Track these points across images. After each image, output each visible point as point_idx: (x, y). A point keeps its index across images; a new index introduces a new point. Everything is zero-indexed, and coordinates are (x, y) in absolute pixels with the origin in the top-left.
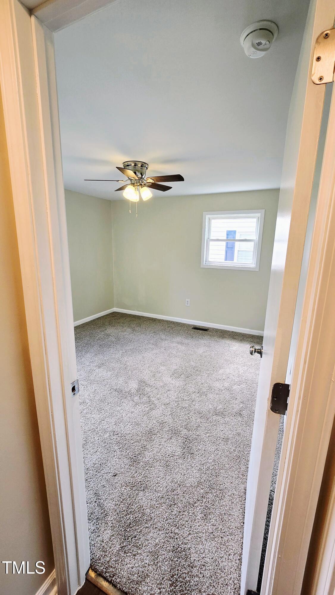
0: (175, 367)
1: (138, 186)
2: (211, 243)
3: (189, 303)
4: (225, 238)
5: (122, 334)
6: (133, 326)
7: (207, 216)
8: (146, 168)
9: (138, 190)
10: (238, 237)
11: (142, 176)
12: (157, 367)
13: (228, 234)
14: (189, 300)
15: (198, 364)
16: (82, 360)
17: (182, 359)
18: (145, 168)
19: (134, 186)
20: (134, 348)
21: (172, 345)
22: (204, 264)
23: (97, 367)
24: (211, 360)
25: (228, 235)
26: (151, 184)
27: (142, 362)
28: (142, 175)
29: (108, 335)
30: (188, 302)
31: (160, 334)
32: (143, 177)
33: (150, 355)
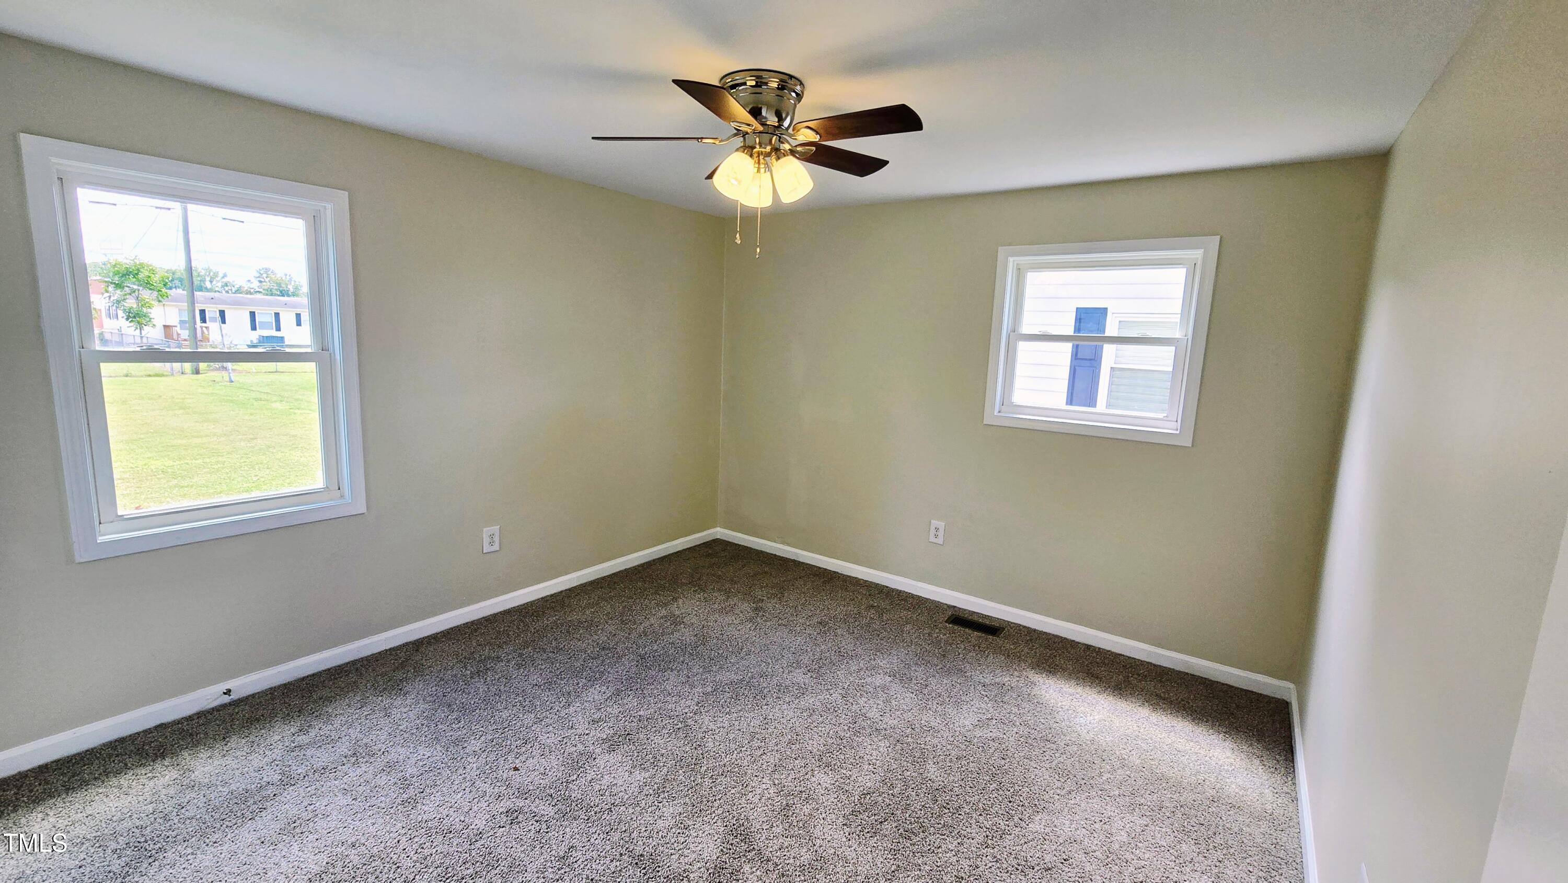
0: (868, 781)
1: (768, 155)
2: (1022, 346)
3: (941, 533)
4: (1070, 331)
5: (720, 619)
6: (759, 593)
7: (1011, 259)
8: (797, 94)
9: (768, 168)
10: (1111, 330)
11: (778, 122)
12: (803, 771)
13: (1080, 319)
14: (941, 525)
15: (951, 778)
16: (572, 709)
17: (899, 747)
18: (794, 94)
19: (751, 156)
20: (742, 680)
21: (869, 680)
22: (994, 414)
23: (605, 746)
24: (1003, 762)
25: (1080, 322)
26: (814, 148)
27: (756, 743)
28: (781, 119)
29: (677, 621)
30: (937, 529)
31: (839, 631)
32: (786, 123)
33: (791, 714)
